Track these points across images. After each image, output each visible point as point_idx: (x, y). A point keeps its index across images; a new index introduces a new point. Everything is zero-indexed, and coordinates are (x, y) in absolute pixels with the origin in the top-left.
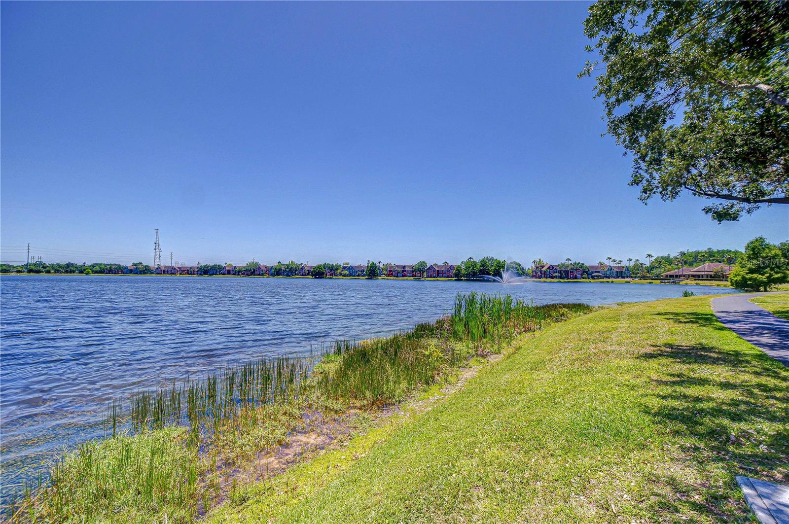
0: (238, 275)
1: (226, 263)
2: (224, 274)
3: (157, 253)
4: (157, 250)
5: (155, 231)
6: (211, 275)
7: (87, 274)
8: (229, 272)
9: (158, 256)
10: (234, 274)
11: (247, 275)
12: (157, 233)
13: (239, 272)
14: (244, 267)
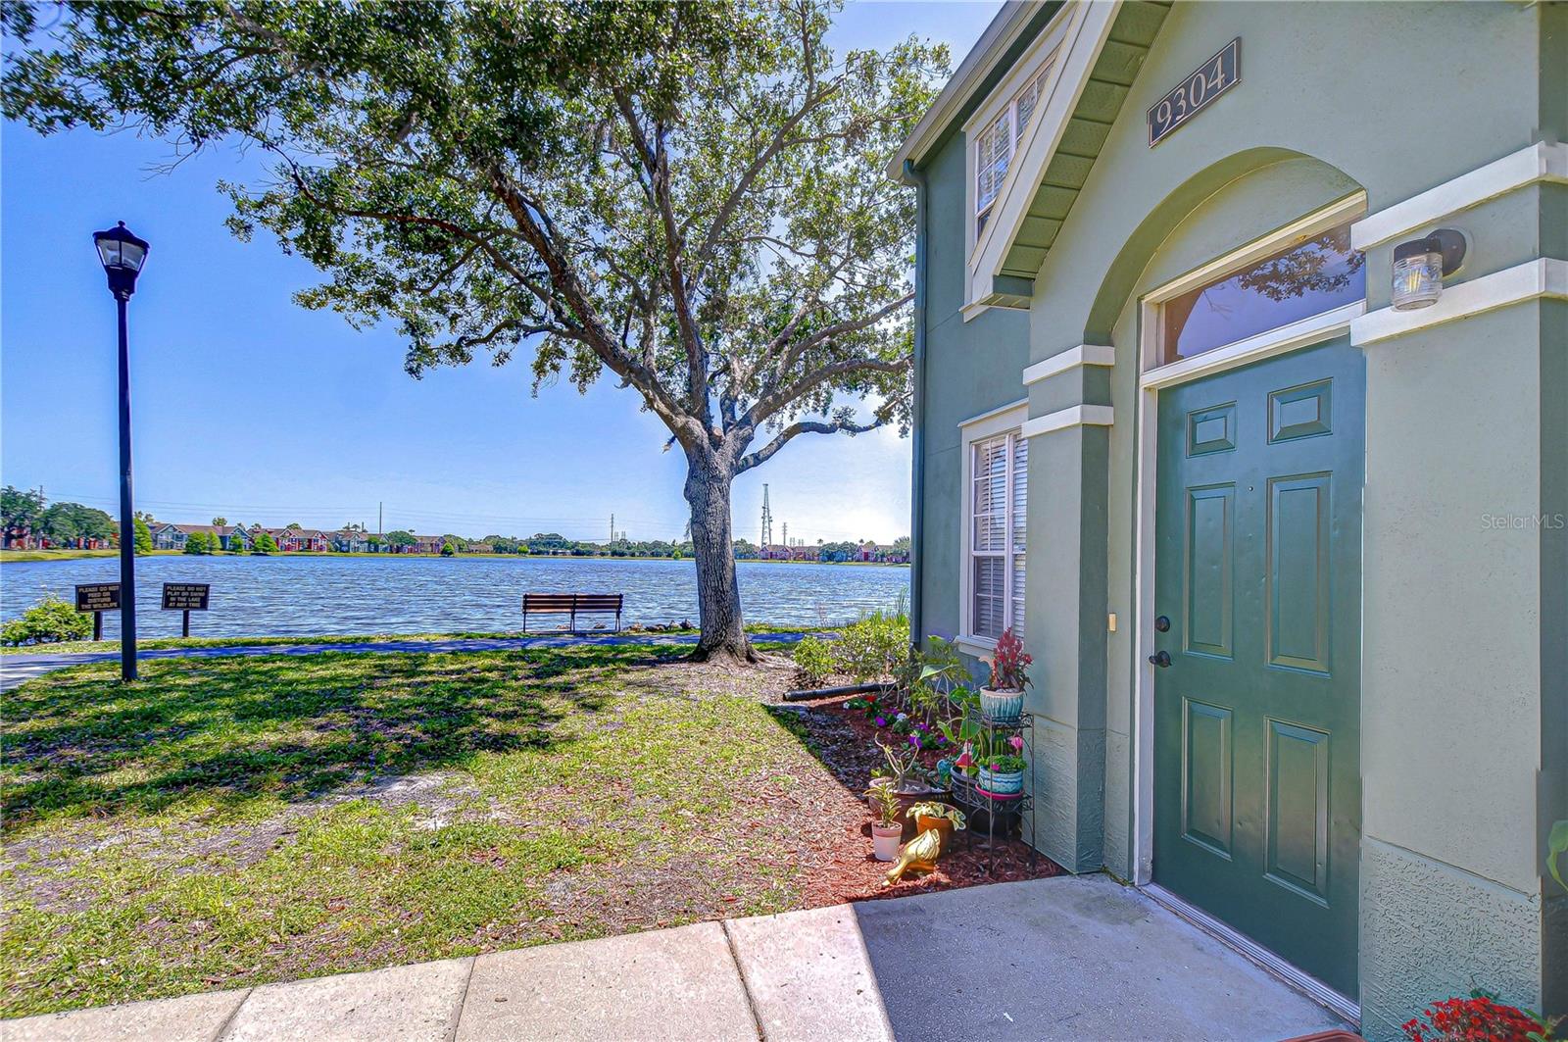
0: (882, 561)
1: (862, 541)
2: (858, 561)
3: (767, 525)
4: (767, 519)
5: (763, 488)
6: (838, 561)
7: (675, 558)
8: (867, 557)
9: (767, 530)
10: (875, 561)
11: (896, 562)
12: (766, 490)
13: (883, 556)
14: (891, 547)
